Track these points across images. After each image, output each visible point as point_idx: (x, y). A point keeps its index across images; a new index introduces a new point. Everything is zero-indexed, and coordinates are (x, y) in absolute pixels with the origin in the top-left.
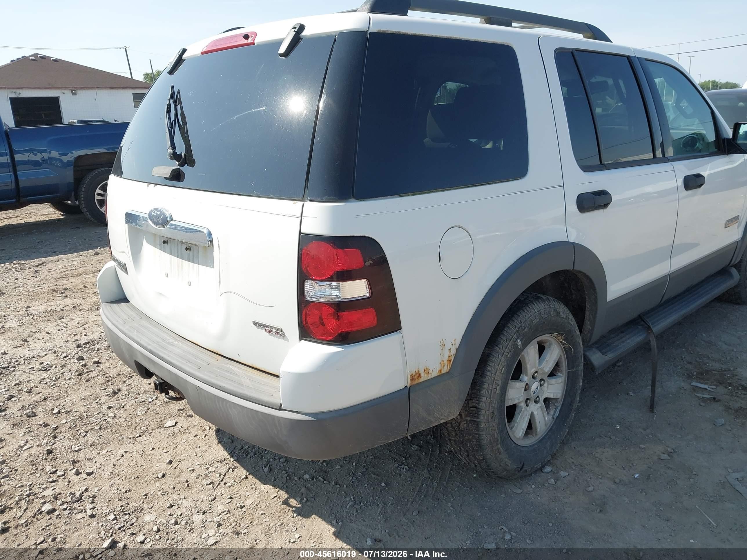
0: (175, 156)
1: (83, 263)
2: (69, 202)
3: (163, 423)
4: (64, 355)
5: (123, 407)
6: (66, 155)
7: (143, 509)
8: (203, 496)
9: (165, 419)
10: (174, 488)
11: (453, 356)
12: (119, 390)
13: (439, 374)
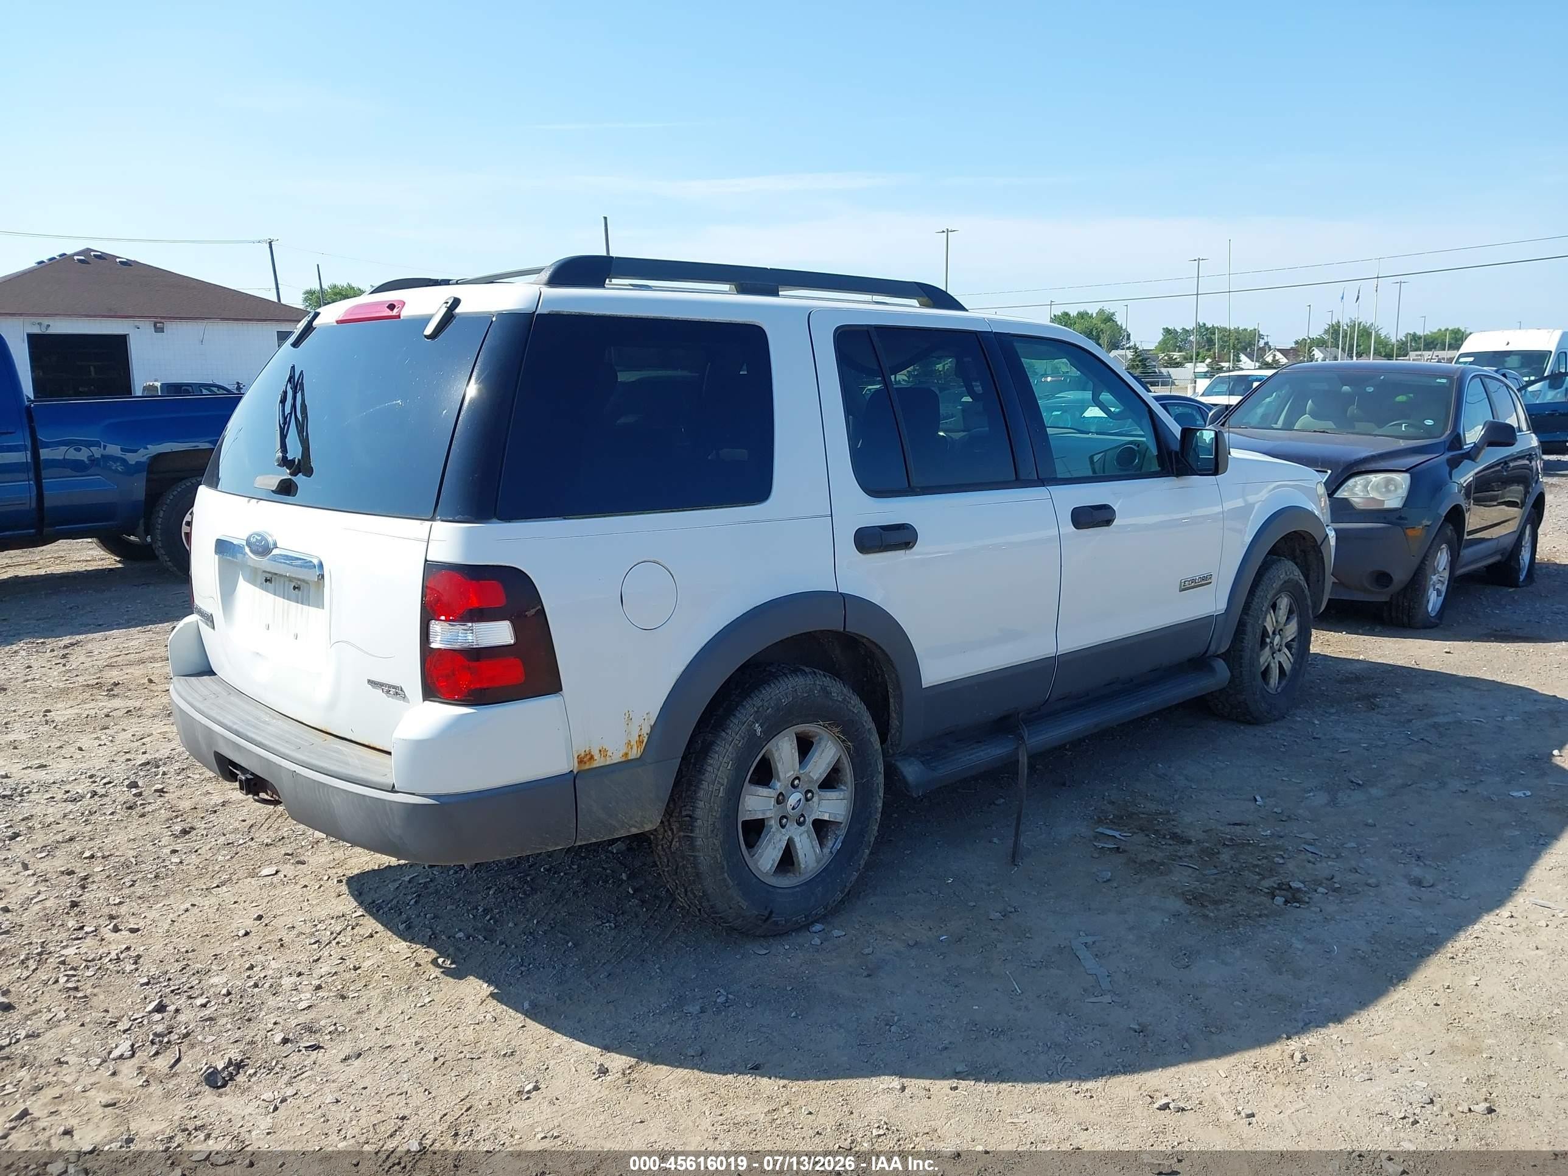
0: (285, 462)
1: (151, 643)
2: (132, 538)
3: (256, 871)
4: (105, 781)
5: (196, 851)
6: (135, 451)
7: (209, 971)
8: (303, 957)
9: (260, 867)
10: (260, 948)
11: (645, 735)
12: (193, 828)
13: (623, 759)
